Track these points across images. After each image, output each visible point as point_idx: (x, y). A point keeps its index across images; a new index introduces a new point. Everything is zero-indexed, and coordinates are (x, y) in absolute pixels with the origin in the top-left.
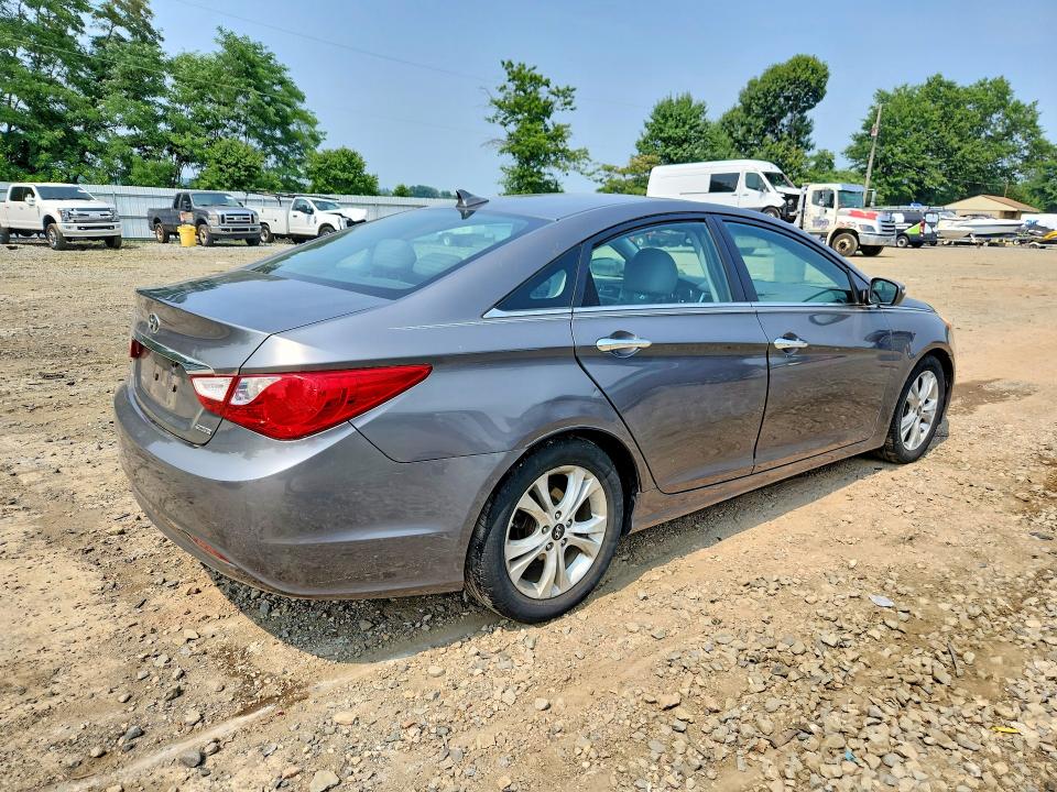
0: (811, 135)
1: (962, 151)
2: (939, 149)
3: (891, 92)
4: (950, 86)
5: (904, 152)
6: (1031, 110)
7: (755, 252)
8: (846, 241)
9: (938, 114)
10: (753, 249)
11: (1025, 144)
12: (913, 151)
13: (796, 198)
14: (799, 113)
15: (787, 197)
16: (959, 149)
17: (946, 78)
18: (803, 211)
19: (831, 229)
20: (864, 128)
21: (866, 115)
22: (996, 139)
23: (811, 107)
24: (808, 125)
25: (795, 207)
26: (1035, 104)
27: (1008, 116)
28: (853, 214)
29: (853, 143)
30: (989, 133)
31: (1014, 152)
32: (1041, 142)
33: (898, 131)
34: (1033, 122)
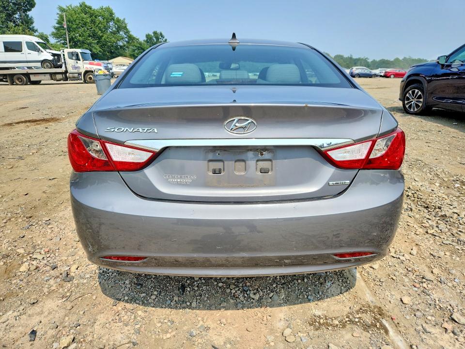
0: (34, 25)
1: (104, 37)
2: (94, 35)
3: (65, 7)
4: (90, 8)
5: (80, 36)
6: (123, 22)
7: (41, 83)
8: (91, 76)
9: (89, 20)
10: (40, 81)
11: (125, 36)
12: (83, 36)
13: (59, 56)
14: (24, 12)
15: (54, 55)
16: (102, 36)
17: (88, 4)
18: (65, 62)
19: (83, 71)
20: (57, 24)
21: (57, 17)
22: (114, 33)
23: (30, 10)
24: (30, 19)
25: (59, 60)
26: (124, 19)
27: (116, 24)
28: (91, 64)
29: (54, 30)
30: (110, 30)
31: (122, 39)
32: (131, 35)
33: (75, 26)
34: (126, 27)
